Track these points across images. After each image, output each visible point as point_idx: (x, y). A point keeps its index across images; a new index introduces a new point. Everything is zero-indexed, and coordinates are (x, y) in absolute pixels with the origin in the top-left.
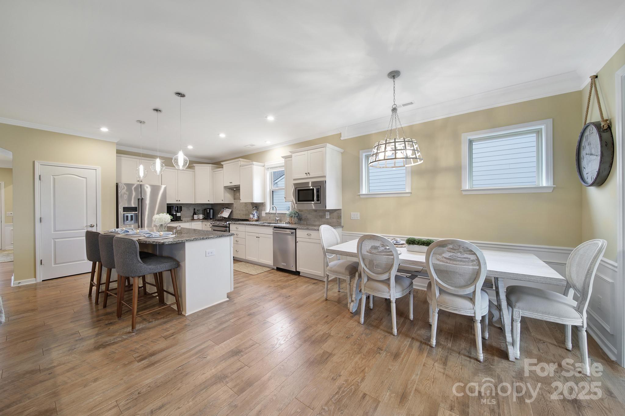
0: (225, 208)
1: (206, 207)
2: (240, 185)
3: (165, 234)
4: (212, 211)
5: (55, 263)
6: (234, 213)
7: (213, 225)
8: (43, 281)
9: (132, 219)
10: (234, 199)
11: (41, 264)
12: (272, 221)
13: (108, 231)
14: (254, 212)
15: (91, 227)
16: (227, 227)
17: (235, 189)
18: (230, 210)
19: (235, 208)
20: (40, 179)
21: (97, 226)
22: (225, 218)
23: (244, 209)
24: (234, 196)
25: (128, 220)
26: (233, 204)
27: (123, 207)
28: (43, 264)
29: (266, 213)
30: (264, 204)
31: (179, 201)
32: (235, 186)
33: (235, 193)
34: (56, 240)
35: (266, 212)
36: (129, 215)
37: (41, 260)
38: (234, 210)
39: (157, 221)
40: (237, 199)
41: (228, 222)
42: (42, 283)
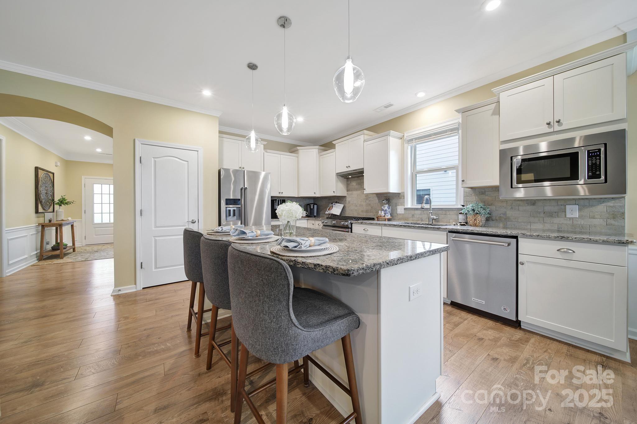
0: (334, 203)
1: (308, 202)
2: (363, 169)
3: (318, 243)
4: (315, 206)
5: (156, 268)
6: (347, 209)
7: (326, 224)
8: (143, 288)
9: (234, 215)
10: (348, 191)
11: (142, 268)
12: (418, 220)
13: (213, 230)
14: (386, 207)
15: (192, 222)
16: (348, 228)
17: (350, 177)
18: (342, 206)
19: (349, 203)
20: (141, 162)
21: (198, 222)
22: (335, 215)
23: (364, 204)
24: (347, 187)
25: (230, 216)
26: (345, 197)
27: (226, 199)
28: (144, 268)
29: (405, 209)
30: (401, 194)
31: (282, 193)
32: (354, 170)
33: (349, 182)
34: (157, 238)
35: (405, 207)
36: (232, 209)
37: (142, 263)
38: (347, 205)
39: (284, 216)
40: (352, 191)
41: (349, 222)
42: (142, 291)
